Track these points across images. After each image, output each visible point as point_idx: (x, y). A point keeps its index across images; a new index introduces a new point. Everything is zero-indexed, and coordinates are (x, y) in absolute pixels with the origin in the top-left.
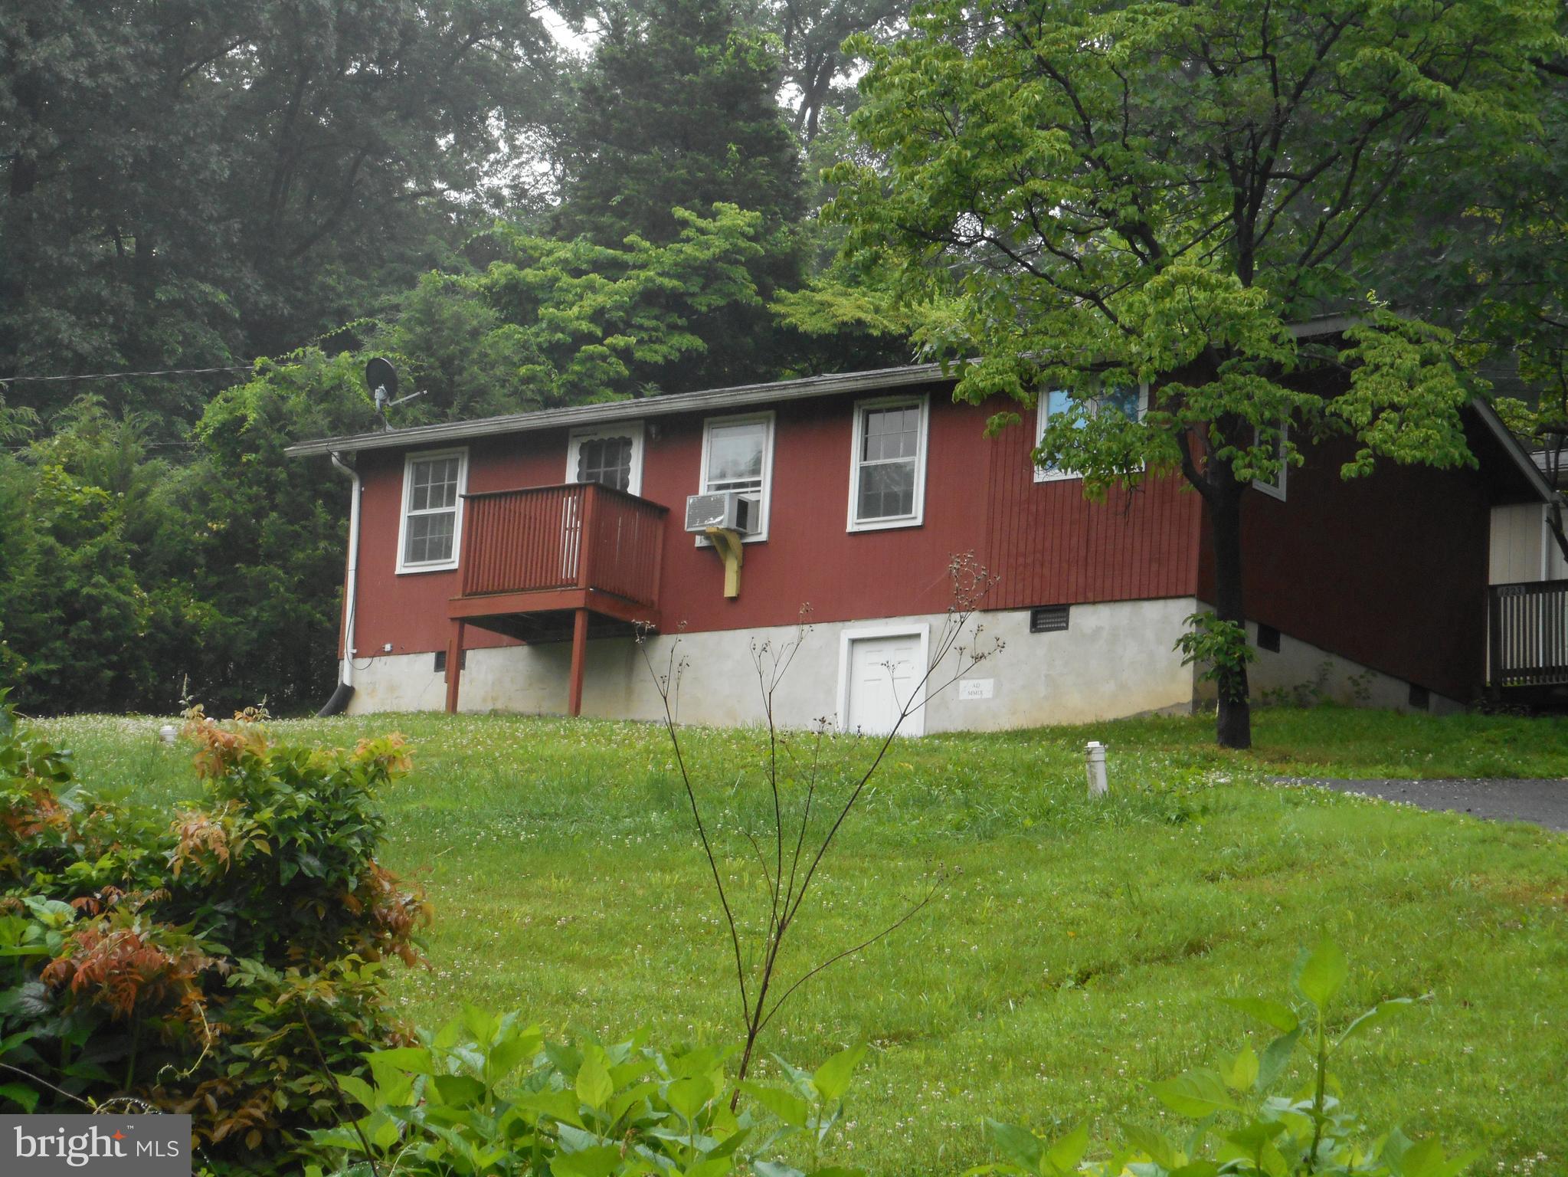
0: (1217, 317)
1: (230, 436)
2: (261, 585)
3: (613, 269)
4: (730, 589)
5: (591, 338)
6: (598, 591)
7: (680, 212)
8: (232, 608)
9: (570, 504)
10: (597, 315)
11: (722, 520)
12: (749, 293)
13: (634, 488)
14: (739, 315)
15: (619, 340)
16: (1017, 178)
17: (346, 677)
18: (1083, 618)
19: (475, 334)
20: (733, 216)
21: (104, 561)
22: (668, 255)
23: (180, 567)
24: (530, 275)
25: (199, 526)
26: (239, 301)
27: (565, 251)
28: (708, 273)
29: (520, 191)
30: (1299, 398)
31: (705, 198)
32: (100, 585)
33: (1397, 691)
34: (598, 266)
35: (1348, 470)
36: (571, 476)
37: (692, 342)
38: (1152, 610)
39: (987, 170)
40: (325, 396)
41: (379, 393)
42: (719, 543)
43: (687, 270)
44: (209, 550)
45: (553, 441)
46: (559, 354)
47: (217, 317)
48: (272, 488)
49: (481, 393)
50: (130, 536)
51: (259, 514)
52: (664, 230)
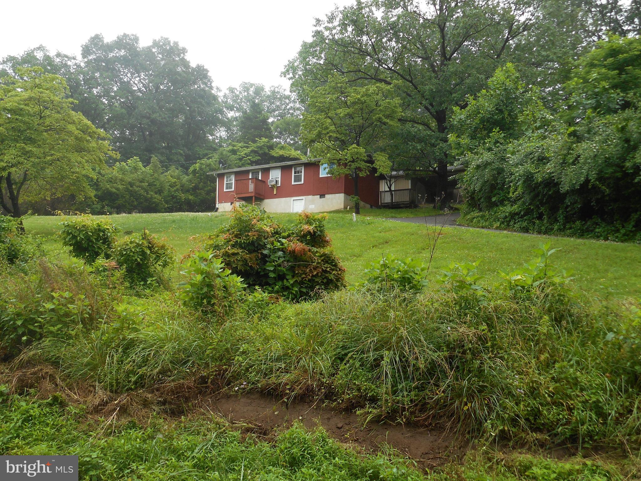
0: (357, 153)
1: (194, 171)
2: (200, 193)
3: (247, 147)
4: (275, 193)
5: (245, 157)
6: (256, 193)
7: (257, 139)
8: (196, 196)
9: (250, 181)
10: (245, 154)
11: (274, 183)
12: (267, 151)
13: (260, 178)
14: (265, 154)
15: (249, 157)
16: (328, 133)
17: (217, 206)
18: (327, 196)
19: (229, 157)
20: (264, 139)
21: (177, 190)
22: (255, 145)
23: (188, 191)
24: (235, 148)
25: (190, 185)
26: (184, 152)
27: (240, 145)
28: (261, 148)
29: (221, 137)
30: (368, 165)
31: (260, 137)
32: (177, 194)
33: (368, 206)
34: (245, 147)
35: (376, 175)
36: (250, 177)
37: (260, 158)
38: (337, 195)
39: (324, 132)
40: (208, 166)
41: (221, 165)
42: (273, 186)
43: (258, 147)
44: (192, 188)
45: (247, 172)
46: (240, 159)
47: (181, 155)
48: (201, 179)
49: (230, 165)
50: (181, 187)
51: (199, 183)
52: (254, 141)
